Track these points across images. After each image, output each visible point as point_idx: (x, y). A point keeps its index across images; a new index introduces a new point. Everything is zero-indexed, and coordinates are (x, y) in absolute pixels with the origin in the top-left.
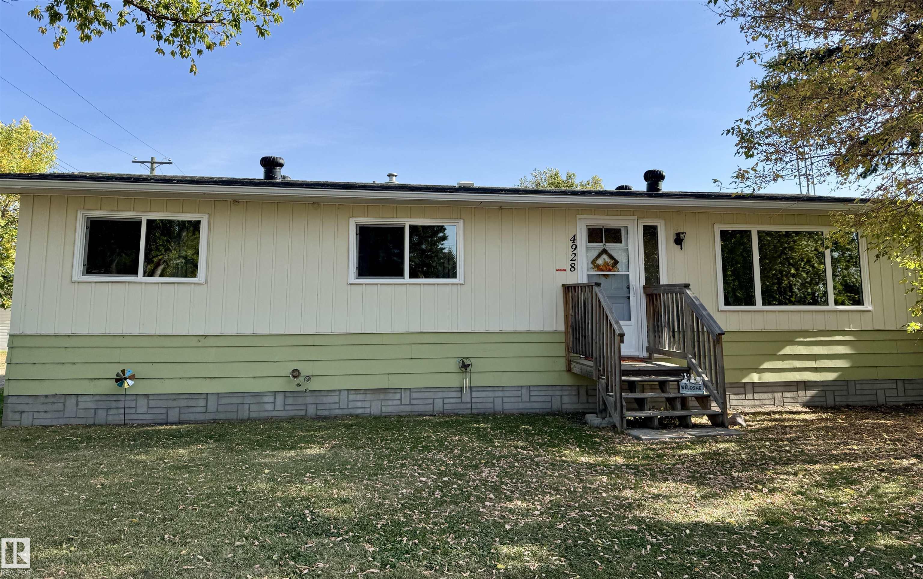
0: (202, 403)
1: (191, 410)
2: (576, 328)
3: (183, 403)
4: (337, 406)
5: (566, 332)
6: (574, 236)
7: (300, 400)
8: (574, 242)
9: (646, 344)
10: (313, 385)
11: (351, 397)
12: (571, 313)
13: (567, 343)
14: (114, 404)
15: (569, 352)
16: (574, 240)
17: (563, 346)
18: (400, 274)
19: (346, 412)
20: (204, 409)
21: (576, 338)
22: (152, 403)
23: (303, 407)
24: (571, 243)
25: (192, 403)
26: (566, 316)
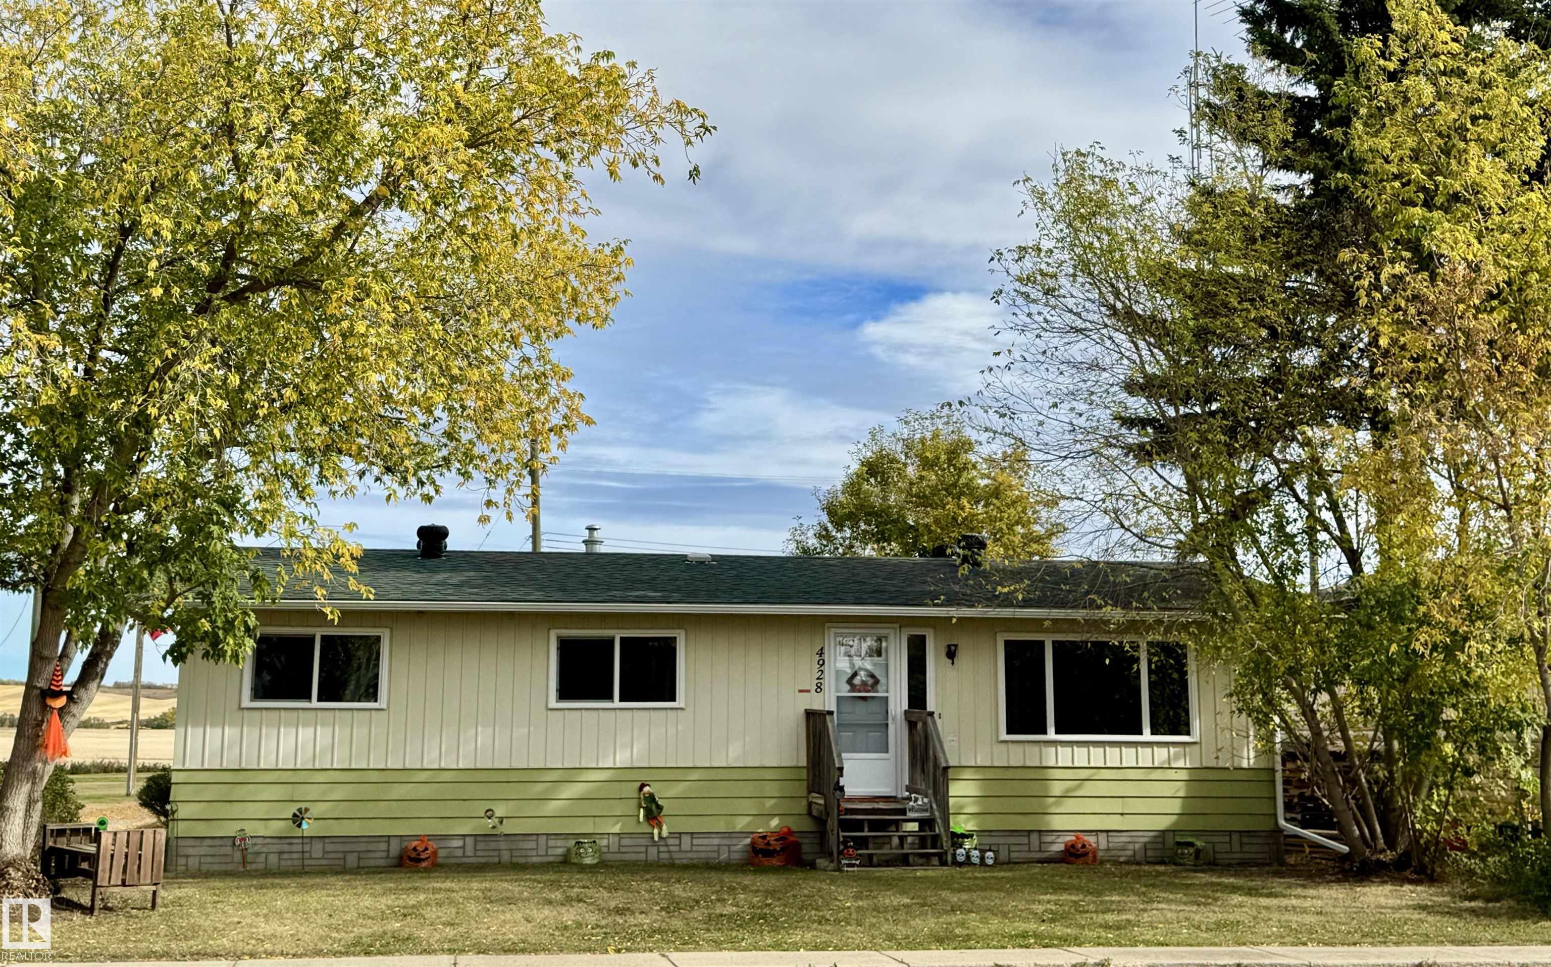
0: (383, 846)
1: (371, 855)
2: (815, 762)
3: (362, 847)
4: (534, 853)
5: (807, 767)
6: (822, 649)
7: (493, 845)
8: (821, 657)
9: (906, 782)
10: (508, 828)
11: (551, 843)
12: (812, 744)
13: (808, 779)
14: (286, 848)
15: (809, 789)
16: (821, 654)
17: (805, 784)
18: (609, 697)
19: (545, 859)
20: (384, 854)
21: (815, 775)
22: (329, 847)
23: (496, 853)
24: (817, 657)
25: (371, 847)
26: (808, 748)
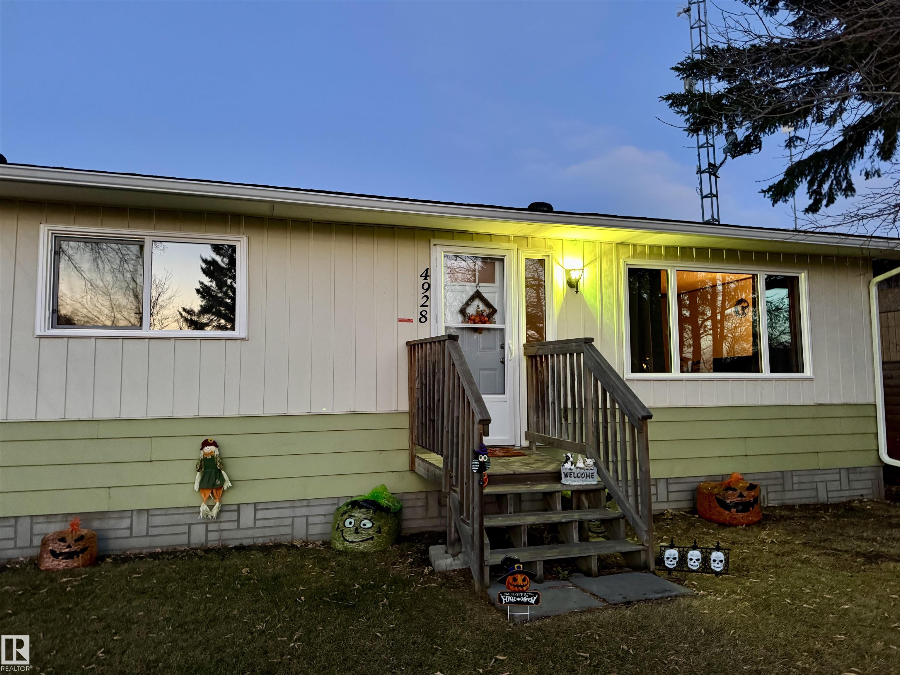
2: (422, 407)
4: (11, 544)
5: (411, 414)
6: (427, 270)
8: (426, 279)
9: (525, 428)
12: (418, 385)
13: (411, 429)
15: (413, 443)
16: (426, 276)
17: (406, 434)
21: (422, 423)
24: (421, 281)
26: (411, 390)
